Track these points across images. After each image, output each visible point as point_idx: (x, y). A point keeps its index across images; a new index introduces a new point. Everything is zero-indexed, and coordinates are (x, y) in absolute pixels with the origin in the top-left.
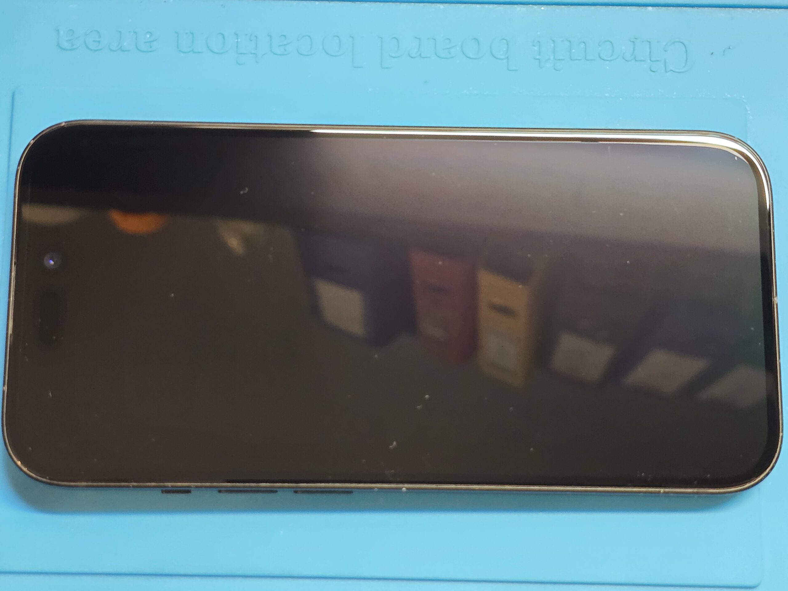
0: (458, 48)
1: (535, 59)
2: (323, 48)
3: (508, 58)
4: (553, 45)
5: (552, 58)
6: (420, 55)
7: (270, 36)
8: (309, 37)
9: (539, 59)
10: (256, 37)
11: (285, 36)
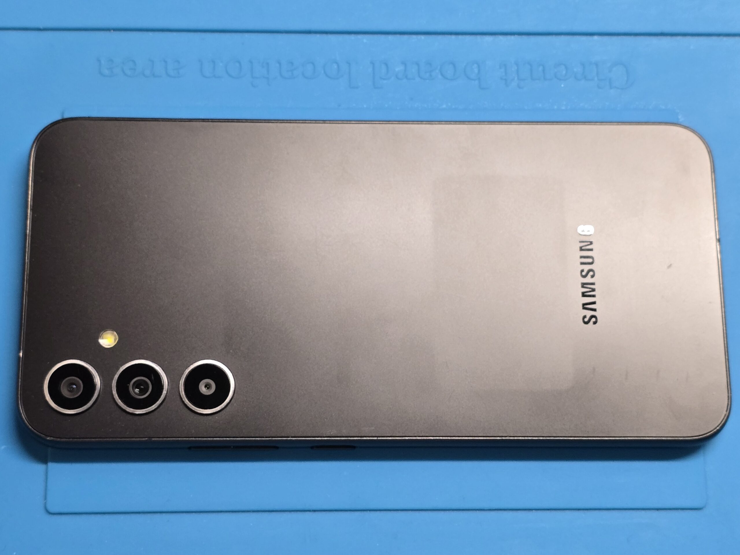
0: (437, 71)
1: (501, 79)
2: (325, 72)
3: (479, 79)
4: (516, 68)
5: (516, 78)
6: (406, 77)
7: (280, 64)
8: (313, 64)
9: (506, 80)
10: (268, 64)
11: (292, 63)
